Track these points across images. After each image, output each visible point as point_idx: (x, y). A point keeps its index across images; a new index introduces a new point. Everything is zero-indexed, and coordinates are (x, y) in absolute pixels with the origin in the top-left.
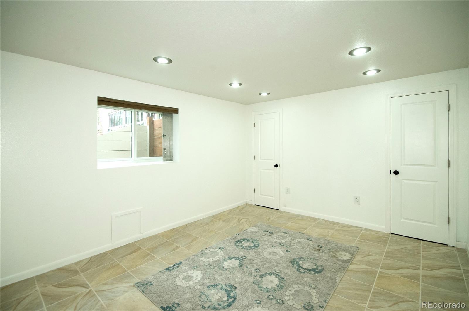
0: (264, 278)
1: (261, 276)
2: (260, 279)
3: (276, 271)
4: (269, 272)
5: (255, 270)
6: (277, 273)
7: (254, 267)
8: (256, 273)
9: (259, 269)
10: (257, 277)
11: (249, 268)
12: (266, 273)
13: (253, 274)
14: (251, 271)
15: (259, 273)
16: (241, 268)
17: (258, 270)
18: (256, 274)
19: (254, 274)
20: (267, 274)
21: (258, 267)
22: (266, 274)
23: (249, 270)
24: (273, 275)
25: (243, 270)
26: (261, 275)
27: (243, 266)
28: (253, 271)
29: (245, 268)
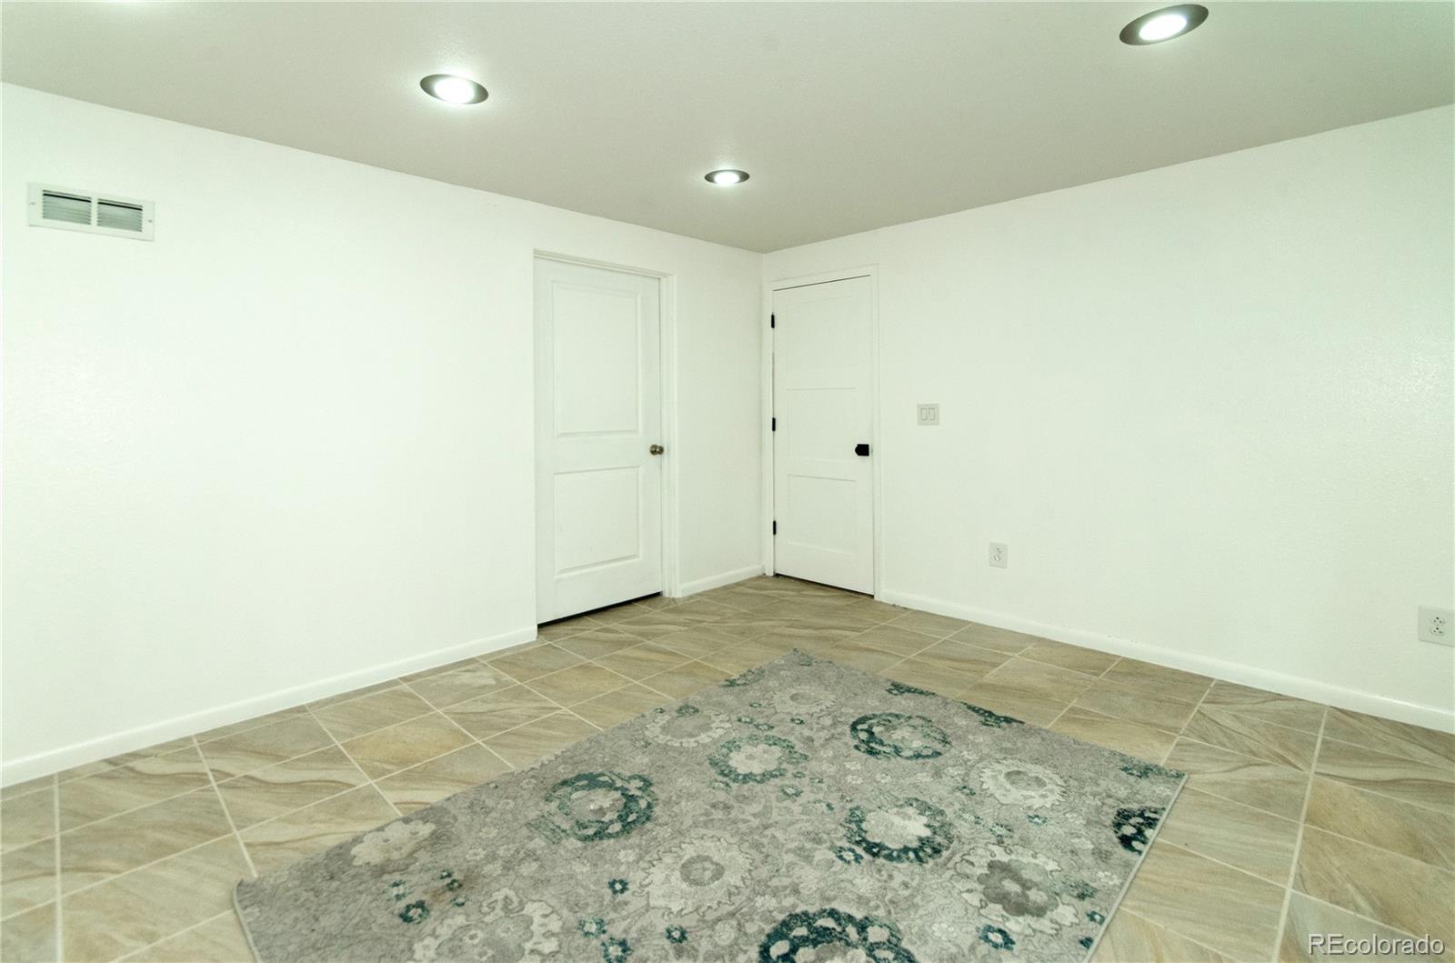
0: (772, 767)
1: (780, 773)
2: (784, 766)
3: (727, 785)
4: (751, 783)
5: (798, 794)
6: (726, 779)
7: (801, 805)
8: (798, 784)
9: (785, 797)
10: (795, 771)
11: (820, 801)
12: (761, 782)
13: (806, 780)
14: (812, 792)
15: (787, 783)
16: (849, 806)
17: (790, 791)
18: (796, 782)
19: (803, 779)
20: (758, 778)
21: (787, 803)
22: (765, 777)
23: (820, 796)
24: (739, 775)
25: (843, 797)
26: (781, 775)
27: (846, 814)
28: (807, 790)
29: (835, 804)
